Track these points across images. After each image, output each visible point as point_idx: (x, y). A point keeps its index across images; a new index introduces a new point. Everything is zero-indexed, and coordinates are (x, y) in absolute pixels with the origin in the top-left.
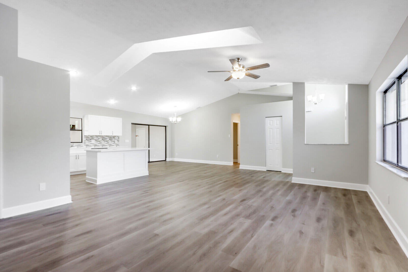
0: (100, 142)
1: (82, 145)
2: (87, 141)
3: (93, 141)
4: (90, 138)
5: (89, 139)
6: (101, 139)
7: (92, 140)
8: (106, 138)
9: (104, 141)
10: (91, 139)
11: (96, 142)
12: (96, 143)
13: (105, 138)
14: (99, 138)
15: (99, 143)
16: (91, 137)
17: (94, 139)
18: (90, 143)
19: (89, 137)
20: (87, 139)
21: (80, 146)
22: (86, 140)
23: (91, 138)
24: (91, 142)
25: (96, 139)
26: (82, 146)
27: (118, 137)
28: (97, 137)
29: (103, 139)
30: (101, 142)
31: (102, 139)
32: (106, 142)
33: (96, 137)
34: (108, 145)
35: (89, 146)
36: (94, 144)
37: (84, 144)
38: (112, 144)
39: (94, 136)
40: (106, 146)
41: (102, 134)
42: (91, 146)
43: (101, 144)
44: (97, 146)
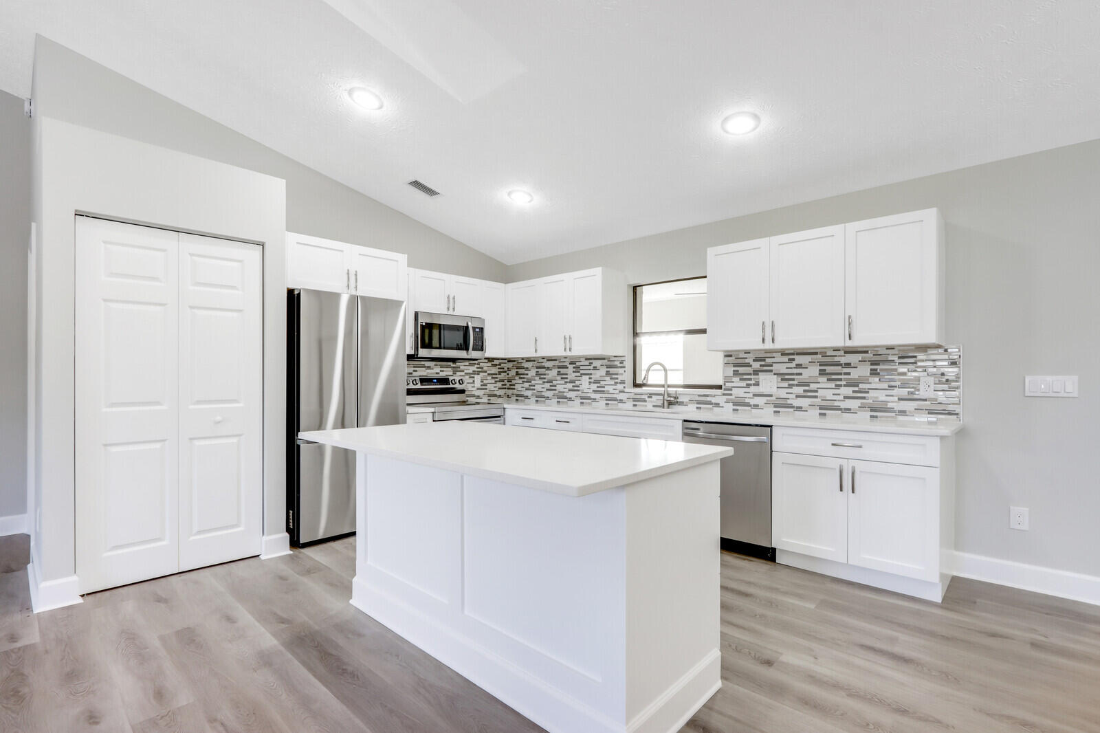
0: (807, 384)
1: (714, 400)
2: (736, 379)
3: (768, 383)
4: (752, 363)
5: (748, 370)
6: (814, 371)
7: (762, 376)
8: (848, 365)
9: (832, 385)
10: (756, 372)
11: (785, 384)
12: (782, 393)
13: (838, 364)
14: (799, 366)
15: (800, 390)
16: (756, 360)
17: (776, 368)
18: (753, 389)
19: (750, 361)
20: (741, 370)
21: (710, 403)
22: (736, 373)
23: (756, 365)
24: (757, 384)
25: (782, 369)
26: (717, 405)
28: (791, 360)
29: (829, 369)
30: (813, 386)
31: (822, 373)
32: (848, 391)
33: (785, 359)
34: (862, 407)
35: (749, 408)
36: (771, 396)
37: (724, 395)
38: (889, 404)
39: (774, 355)
40: (848, 410)
41: (773, 342)
42: (756, 406)
43: (816, 397)
44: (791, 406)
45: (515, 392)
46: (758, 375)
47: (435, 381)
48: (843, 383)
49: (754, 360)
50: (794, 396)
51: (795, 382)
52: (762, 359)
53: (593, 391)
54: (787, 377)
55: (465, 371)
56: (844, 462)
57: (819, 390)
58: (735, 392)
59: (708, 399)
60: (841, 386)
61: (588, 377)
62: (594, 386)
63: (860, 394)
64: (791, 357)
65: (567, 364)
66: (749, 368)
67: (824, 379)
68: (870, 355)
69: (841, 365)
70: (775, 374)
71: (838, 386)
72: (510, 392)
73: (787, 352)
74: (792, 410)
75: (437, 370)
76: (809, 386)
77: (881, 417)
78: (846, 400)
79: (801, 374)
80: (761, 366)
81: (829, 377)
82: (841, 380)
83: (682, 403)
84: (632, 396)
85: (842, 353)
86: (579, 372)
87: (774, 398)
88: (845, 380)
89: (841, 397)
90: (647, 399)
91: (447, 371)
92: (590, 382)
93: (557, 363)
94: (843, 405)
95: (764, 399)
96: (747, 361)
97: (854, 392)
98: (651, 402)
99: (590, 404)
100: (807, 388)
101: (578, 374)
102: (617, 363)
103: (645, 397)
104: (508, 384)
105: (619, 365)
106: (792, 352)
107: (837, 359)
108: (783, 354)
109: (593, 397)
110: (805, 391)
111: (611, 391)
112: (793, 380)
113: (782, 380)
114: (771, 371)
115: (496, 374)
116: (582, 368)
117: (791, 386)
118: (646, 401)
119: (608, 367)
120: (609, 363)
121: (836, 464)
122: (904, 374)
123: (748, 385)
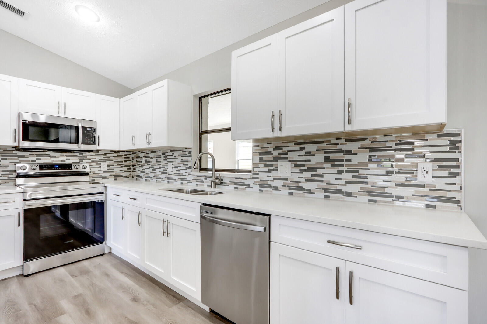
0: (314, 170)
1: (246, 182)
2: (261, 165)
3: (285, 169)
4: (272, 152)
5: (270, 157)
6: (319, 158)
7: (280, 163)
8: (349, 152)
9: (335, 170)
10: (275, 160)
11: (297, 170)
12: (295, 177)
13: (340, 151)
14: (308, 154)
15: (308, 175)
16: (276, 149)
17: (290, 155)
18: (274, 174)
19: (271, 150)
20: (265, 157)
21: (243, 184)
22: (261, 161)
23: (276, 153)
24: (276, 169)
25: (294, 156)
26: (248, 186)
27: (446, 141)
28: (302, 149)
29: (333, 156)
30: (319, 172)
31: (327, 159)
32: (349, 176)
33: (297, 148)
34: (362, 191)
35: (270, 189)
36: (286, 179)
37: (253, 178)
38: (386, 189)
39: (289, 144)
40: (349, 194)
41: (280, 130)
42: (275, 188)
43: (322, 181)
44: (301, 189)
45: (135, 173)
46: (277, 161)
47: (57, 166)
48: (345, 168)
49: (274, 150)
50: (303, 180)
51: (305, 168)
52: (280, 148)
53: (174, 173)
54: (298, 163)
55: (92, 160)
56: (341, 264)
57: (324, 175)
58: (261, 175)
59: (242, 181)
60: (342, 171)
61: (171, 163)
62: (175, 170)
63: (359, 179)
64: (302, 146)
65: (160, 154)
66: (271, 156)
67: (328, 165)
68: (368, 143)
69: (342, 152)
70: (289, 161)
71: (340, 172)
72: (133, 174)
73: (299, 141)
74: (302, 192)
75: (64, 158)
76: (316, 171)
77: (379, 201)
78: (347, 184)
79: (309, 161)
80: (279, 154)
81: (333, 163)
82: (342, 166)
83: (225, 184)
84: (195, 177)
85: (343, 141)
86: (167, 160)
87: (288, 182)
88: (346, 165)
89: (343, 182)
90: (204, 180)
91: (72, 160)
92: (172, 167)
93: (155, 154)
94: (345, 189)
95: (281, 183)
96: (269, 150)
97: (354, 177)
98: (206, 182)
99: (172, 183)
100: (314, 173)
101: (166, 162)
102: (187, 153)
103: (203, 178)
104: (132, 168)
105: (188, 155)
106: (302, 141)
107: (339, 147)
108: (296, 144)
109: (174, 178)
110: (313, 176)
111: (184, 174)
112: (303, 166)
113: (295, 166)
114: (286, 158)
115: (122, 162)
116: (168, 157)
117: (302, 171)
118: (203, 182)
119: (183, 156)
120: (182, 154)
121: (333, 264)
122: (402, 160)
123: (270, 171)
